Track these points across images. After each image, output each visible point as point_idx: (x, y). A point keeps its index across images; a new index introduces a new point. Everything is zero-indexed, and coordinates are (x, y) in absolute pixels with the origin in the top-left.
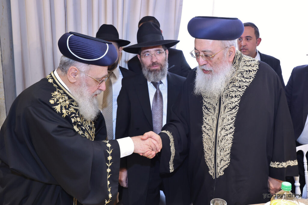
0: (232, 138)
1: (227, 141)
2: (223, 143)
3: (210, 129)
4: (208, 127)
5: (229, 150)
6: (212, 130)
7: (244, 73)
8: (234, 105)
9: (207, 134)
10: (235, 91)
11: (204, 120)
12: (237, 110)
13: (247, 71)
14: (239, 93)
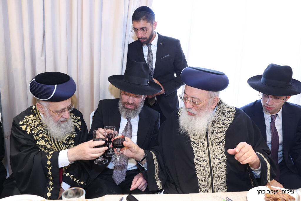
0: (225, 166)
1: (221, 169)
2: (218, 172)
3: (203, 160)
4: (200, 159)
5: (224, 177)
6: (205, 161)
7: (226, 113)
8: (220, 139)
9: (200, 165)
10: (220, 128)
11: (195, 154)
12: (224, 143)
13: (227, 112)
14: (224, 129)
